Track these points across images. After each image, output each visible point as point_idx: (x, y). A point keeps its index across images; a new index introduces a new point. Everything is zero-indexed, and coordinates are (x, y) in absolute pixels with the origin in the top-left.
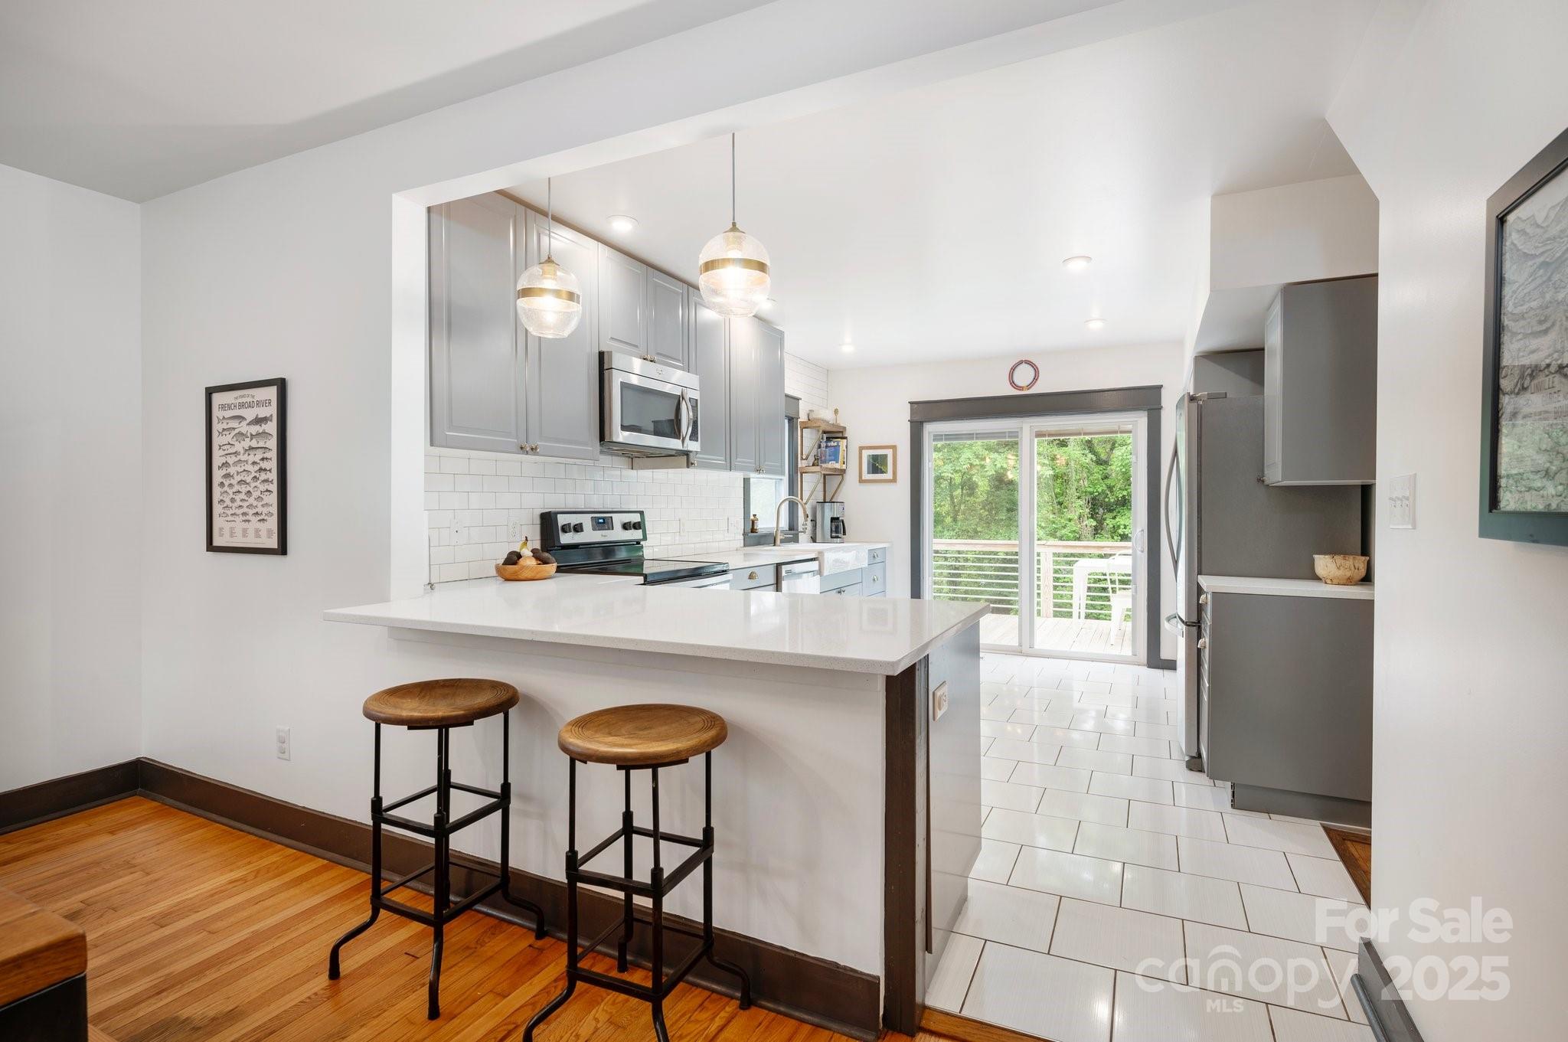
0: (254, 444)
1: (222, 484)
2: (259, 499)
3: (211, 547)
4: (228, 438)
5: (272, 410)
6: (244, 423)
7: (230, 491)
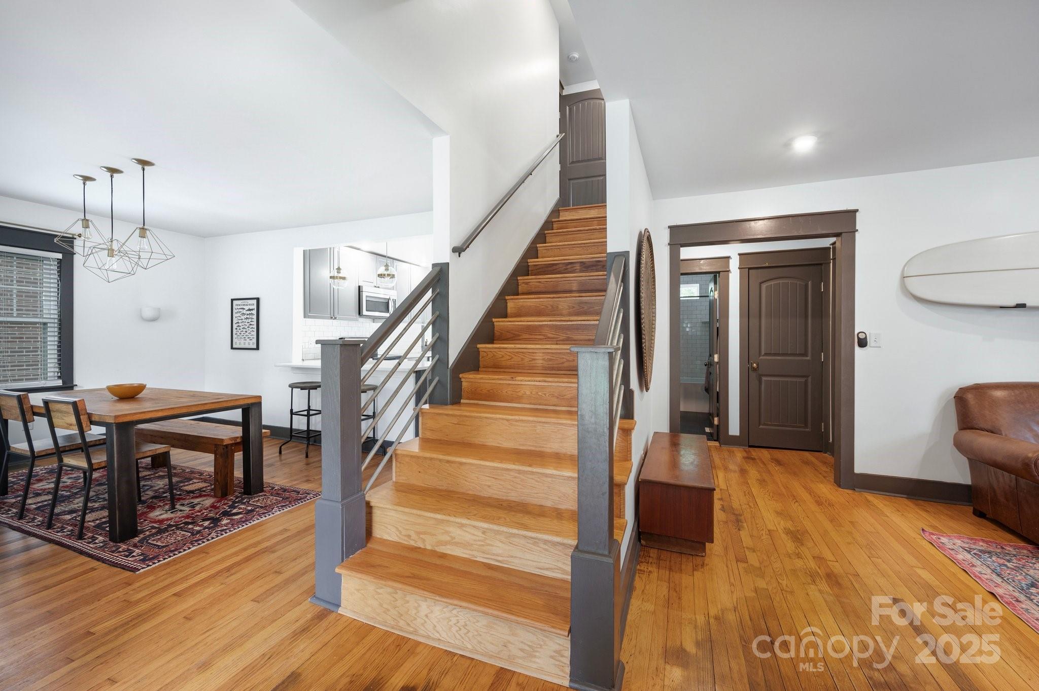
0: (248, 317)
1: (236, 329)
2: (250, 333)
3: (232, 348)
4: (239, 314)
5: (255, 307)
6: (245, 310)
7: (240, 331)
